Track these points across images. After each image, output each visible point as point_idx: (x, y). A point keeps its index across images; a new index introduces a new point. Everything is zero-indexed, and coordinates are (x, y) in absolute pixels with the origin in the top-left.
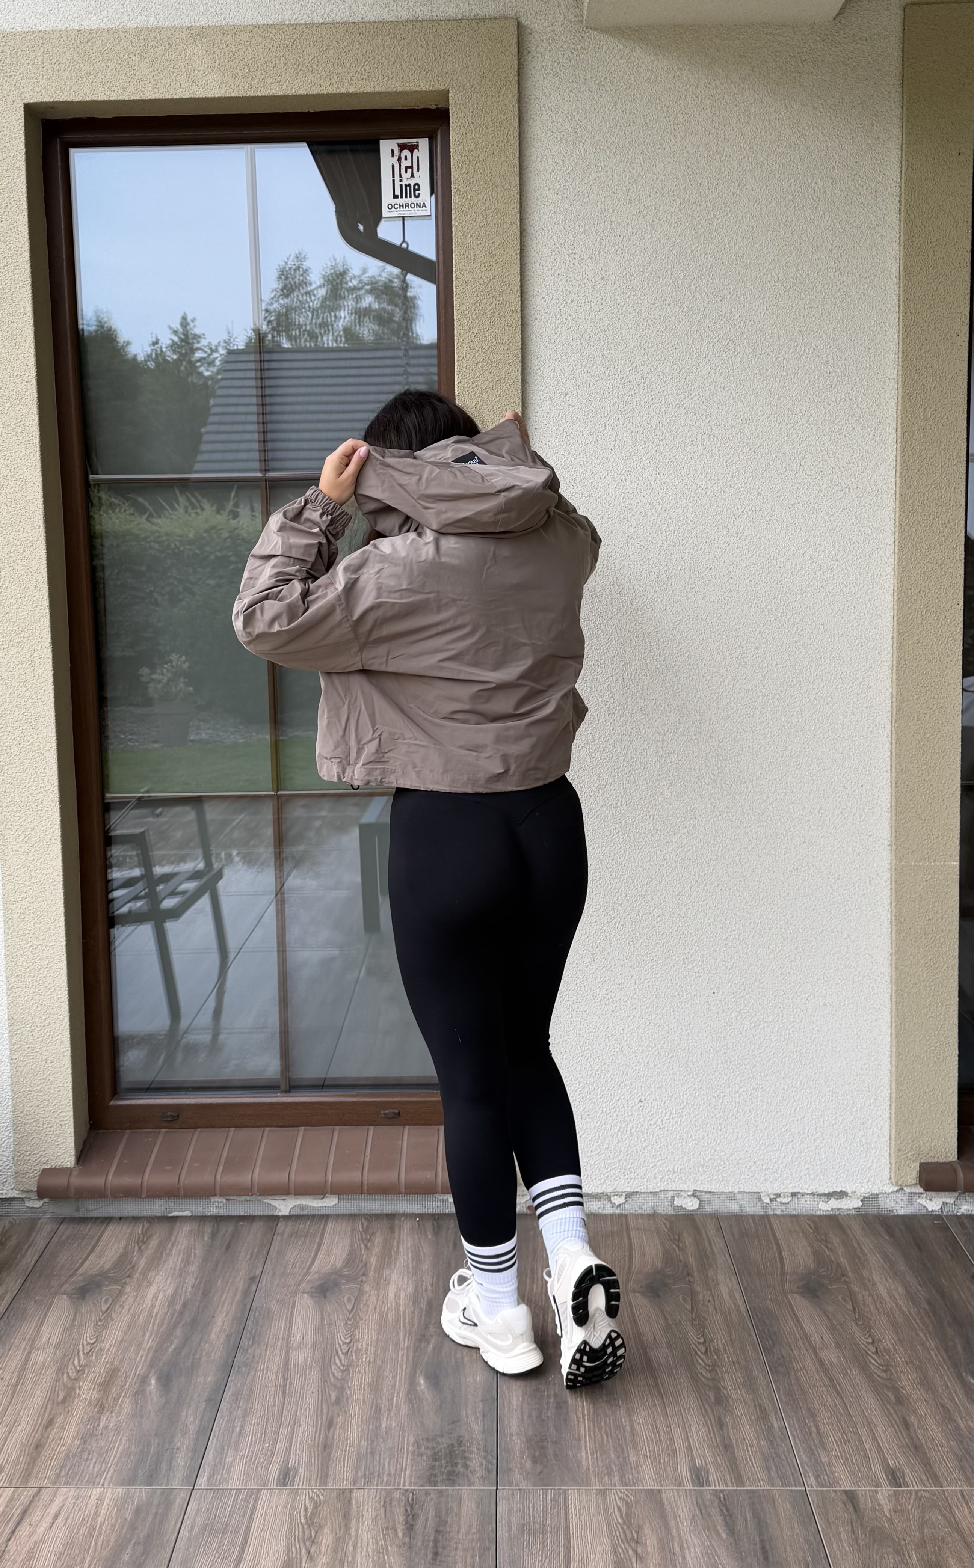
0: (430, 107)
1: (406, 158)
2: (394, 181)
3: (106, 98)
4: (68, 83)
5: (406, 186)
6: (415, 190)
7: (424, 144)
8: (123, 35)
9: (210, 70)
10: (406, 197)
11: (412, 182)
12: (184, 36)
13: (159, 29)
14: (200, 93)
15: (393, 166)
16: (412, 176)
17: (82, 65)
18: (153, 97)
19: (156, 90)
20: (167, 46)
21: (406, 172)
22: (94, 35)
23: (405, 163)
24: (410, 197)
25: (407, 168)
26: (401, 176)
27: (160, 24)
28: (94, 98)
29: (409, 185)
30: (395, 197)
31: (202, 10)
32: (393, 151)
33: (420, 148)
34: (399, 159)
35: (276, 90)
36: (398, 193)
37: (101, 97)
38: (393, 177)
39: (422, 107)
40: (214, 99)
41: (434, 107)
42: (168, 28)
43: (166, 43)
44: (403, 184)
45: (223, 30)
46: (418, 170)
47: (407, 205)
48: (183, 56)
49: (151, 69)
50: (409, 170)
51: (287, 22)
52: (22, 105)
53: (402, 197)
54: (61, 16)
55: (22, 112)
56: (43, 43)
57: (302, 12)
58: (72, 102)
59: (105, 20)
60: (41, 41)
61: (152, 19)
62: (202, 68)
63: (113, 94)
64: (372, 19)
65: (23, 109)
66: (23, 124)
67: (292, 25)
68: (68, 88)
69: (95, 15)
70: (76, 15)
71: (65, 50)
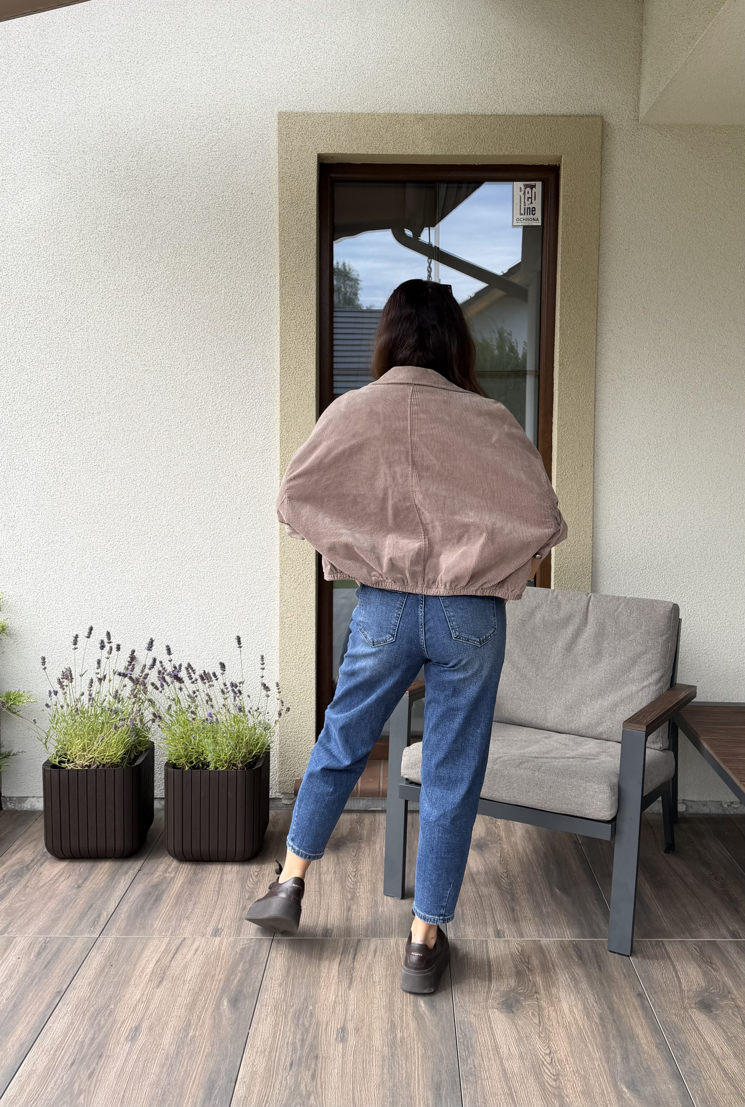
0: (545, 164)
1: (528, 193)
2: (520, 205)
3: (365, 153)
4: (344, 143)
6: (533, 211)
7: (539, 185)
8: (377, 117)
9: (426, 139)
10: (527, 215)
11: (531, 206)
12: (412, 119)
13: (397, 115)
14: (419, 152)
15: (521, 197)
16: (532, 203)
17: (352, 133)
18: (392, 153)
19: (394, 149)
20: (402, 125)
21: (528, 200)
22: (360, 116)
23: (527, 196)
24: (530, 215)
25: (528, 198)
26: (525, 203)
27: (397, 112)
28: (359, 152)
29: (529, 208)
30: (521, 214)
31: (422, 105)
32: (521, 188)
33: (536, 187)
34: (524, 193)
35: (464, 152)
36: (522, 212)
37: (362, 151)
38: (521, 203)
40: (427, 155)
41: (549, 164)
42: (404, 114)
43: (401, 123)
44: (526, 207)
46: (535, 200)
47: (527, 219)
48: (411, 130)
49: (392, 137)
50: (530, 200)
51: (470, 114)
52: (316, 154)
54: (341, 105)
55: (316, 159)
56: (331, 120)
57: (479, 108)
58: (345, 154)
59: (366, 108)
60: (329, 119)
61: (393, 109)
62: (422, 138)
63: (370, 150)
64: (519, 114)
65: (317, 157)
66: (316, 165)
67: (474, 115)
68: (344, 146)
69: (360, 105)
70: (349, 105)
71: (343, 124)
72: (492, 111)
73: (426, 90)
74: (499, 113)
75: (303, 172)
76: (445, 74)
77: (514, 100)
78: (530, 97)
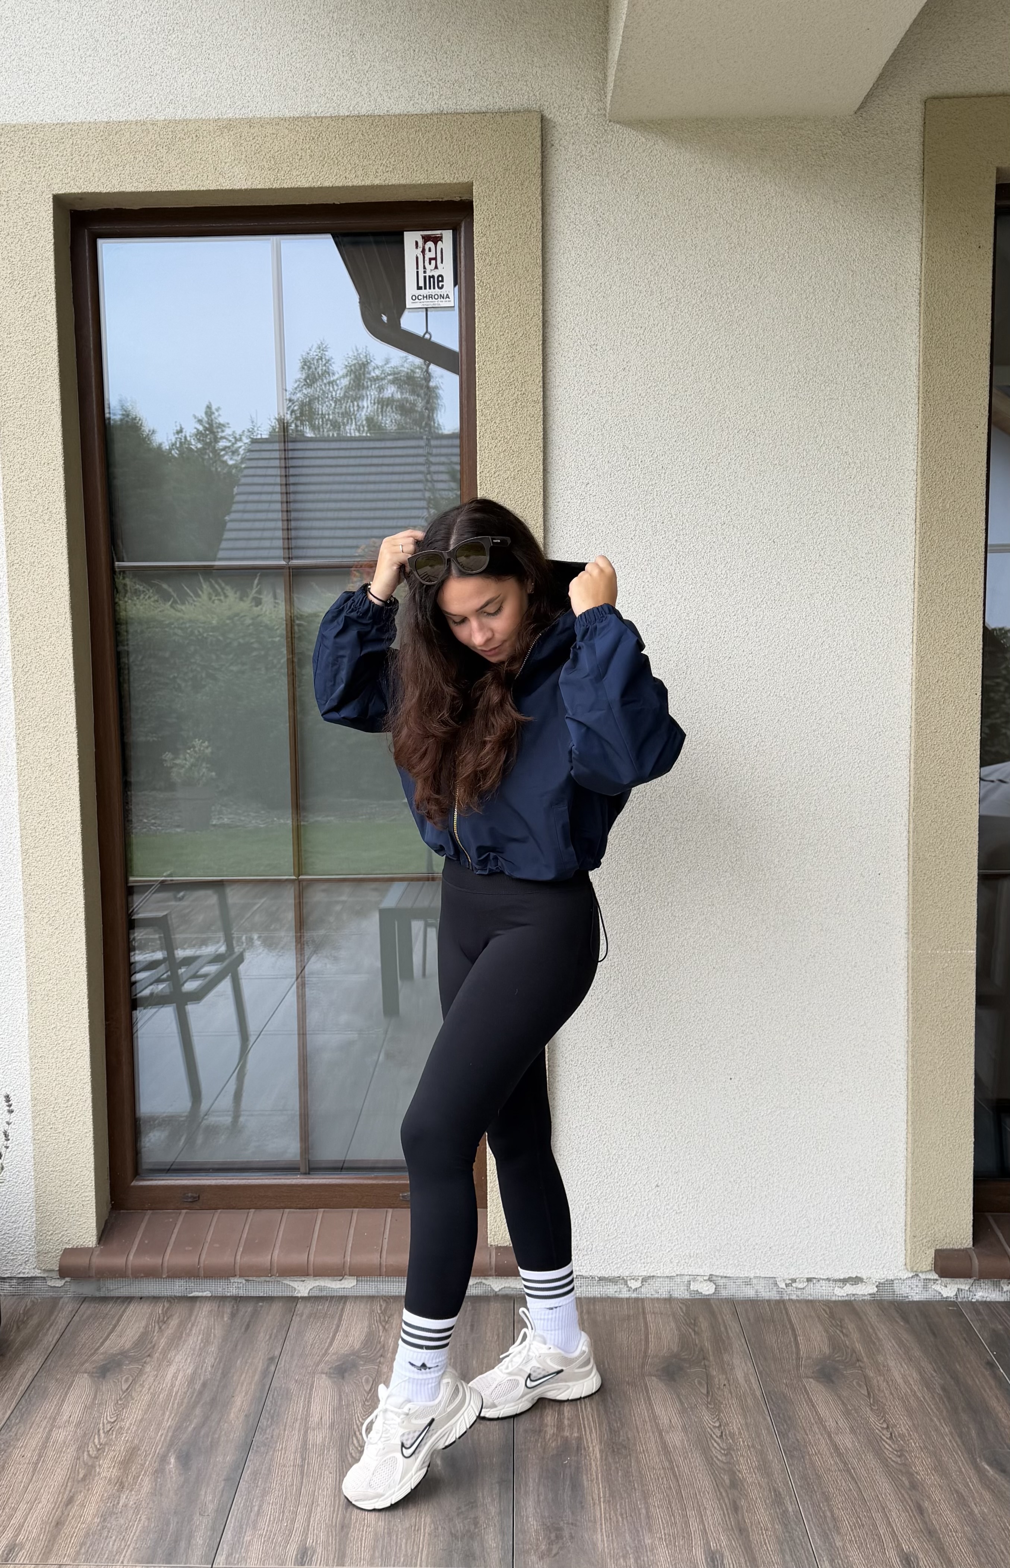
0: (455, 199)
1: (430, 250)
2: (418, 272)
3: (133, 190)
4: (96, 175)
5: (430, 277)
6: (439, 281)
7: (447, 235)
8: (151, 127)
9: (236, 162)
10: (430, 288)
11: (436, 274)
12: (211, 128)
13: (187, 122)
14: (226, 185)
15: (417, 258)
16: (436, 267)
17: (110, 157)
18: (180, 188)
19: (183, 182)
20: (195, 139)
21: (430, 264)
22: (123, 127)
23: (429, 255)
24: (434, 288)
25: (430, 259)
26: (424, 268)
27: (188, 116)
28: (123, 189)
29: (433, 277)
30: (419, 288)
31: (229, 103)
32: (417, 243)
33: (444, 240)
34: (423, 251)
35: (304, 182)
36: (421, 284)
37: (129, 188)
38: (417, 268)
39: (445, 199)
40: (240, 191)
41: (458, 199)
42: (196, 121)
43: (194, 136)
44: (427, 275)
45: (250, 123)
46: (442, 262)
47: (430, 297)
48: (210, 148)
49: (179, 161)
50: (433, 262)
51: (313, 115)
52: (51, 196)
53: (425, 288)
54: (90, 108)
55: (51, 204)
56: (72, 135)
57: (328, 105)
58: (100, 193)
59: (134, 112)
60: (70, 133)
61: (180, 111)
62: (229, 160)
63: (140, 186)
64: (398, 112)
65: (51, 200)
66: (52, 215)
67: (318, 118)
68: (97, 179)
69: (123, 107)
70: (105, 107)
71: (94, 142)
72: (351, 108)
73: (235, 77)
74: (363, 112)
75: (29, 228)
76: (267, 47)
77: (388, 88)
78: (416, 82)
